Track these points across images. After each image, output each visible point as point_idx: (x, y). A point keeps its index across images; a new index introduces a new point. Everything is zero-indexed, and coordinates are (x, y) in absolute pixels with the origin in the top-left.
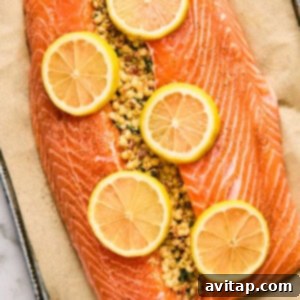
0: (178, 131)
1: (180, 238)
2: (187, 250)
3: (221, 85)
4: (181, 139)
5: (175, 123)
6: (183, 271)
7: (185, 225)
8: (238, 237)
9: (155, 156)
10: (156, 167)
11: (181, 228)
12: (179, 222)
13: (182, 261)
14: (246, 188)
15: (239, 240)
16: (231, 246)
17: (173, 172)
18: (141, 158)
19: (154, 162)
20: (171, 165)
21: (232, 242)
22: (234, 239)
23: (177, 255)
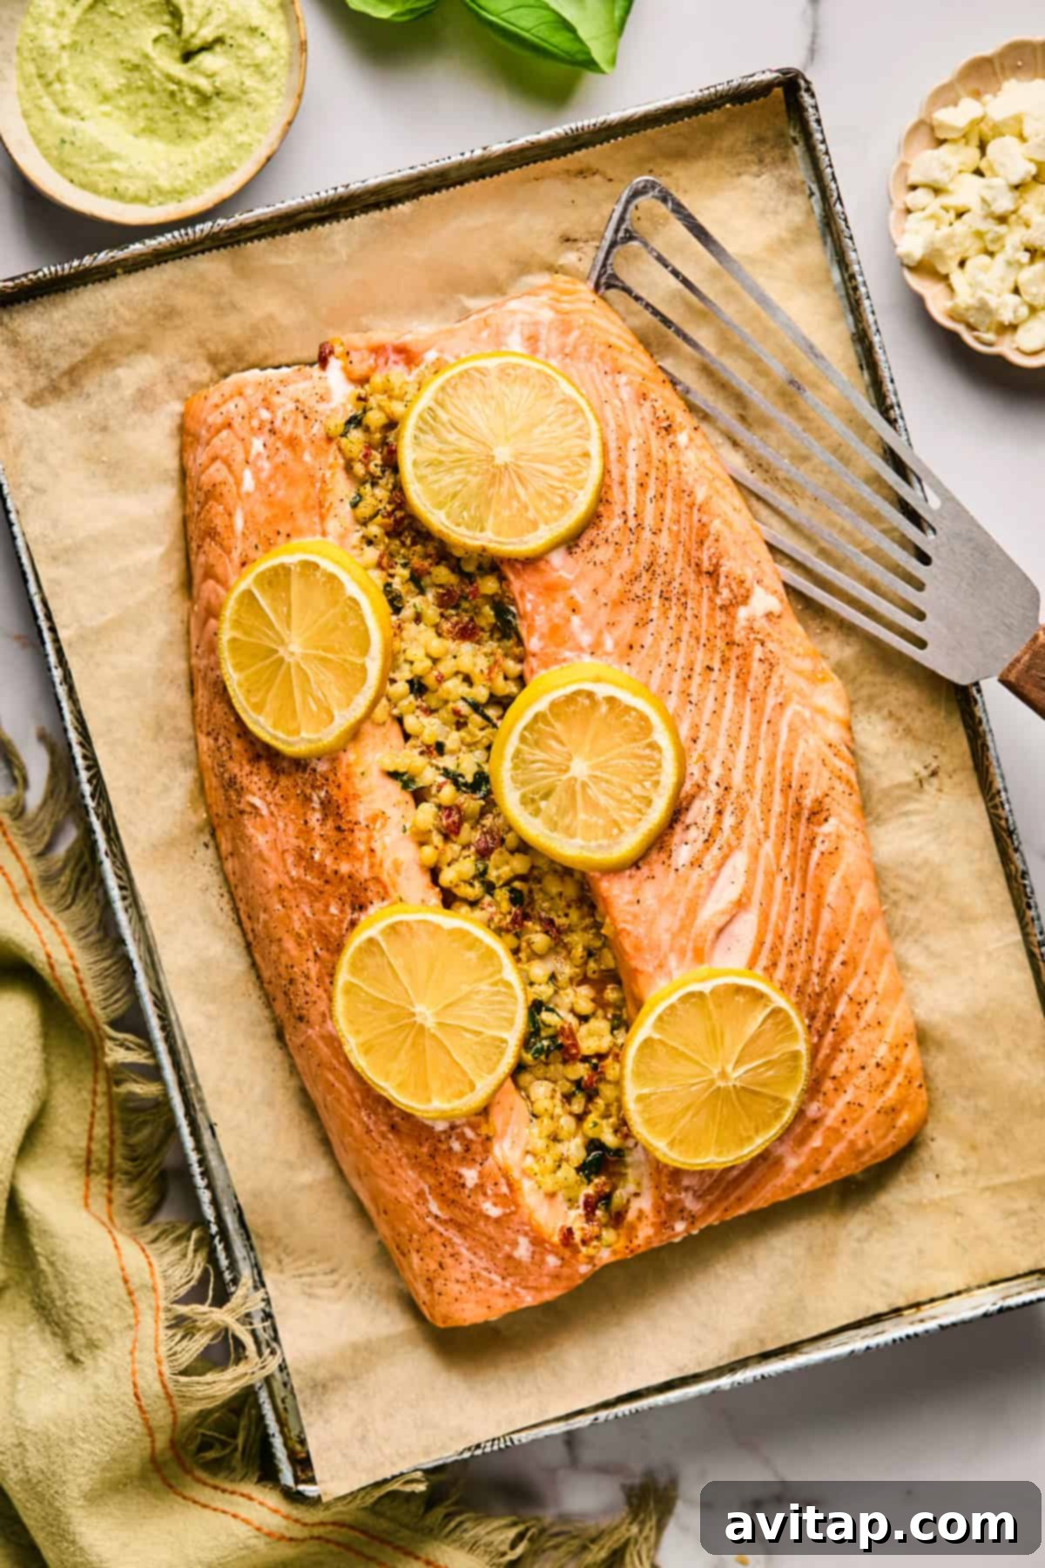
0: (584, 785)
1: (585, 1059)
2: (607, 1091)
3: (698, 668)
4: (594, 807)
5: (580, 768)
6: (593, 1144)
7: (600, 1025)
8: (738, 1063)
9: (523, 847)
10: (522, 878)
11: (591, 1034)
12: (584, 1019)
13: (592, 1118)
14: (769, 939)
15: (741, 1070)
16: (721, 1084)
17: (571, 891)
18: (484, 854)
19: (519, 864)
20: (565, 872)
21: (723, 1075)
22: (729, 1068)
23: (577, 1106)
